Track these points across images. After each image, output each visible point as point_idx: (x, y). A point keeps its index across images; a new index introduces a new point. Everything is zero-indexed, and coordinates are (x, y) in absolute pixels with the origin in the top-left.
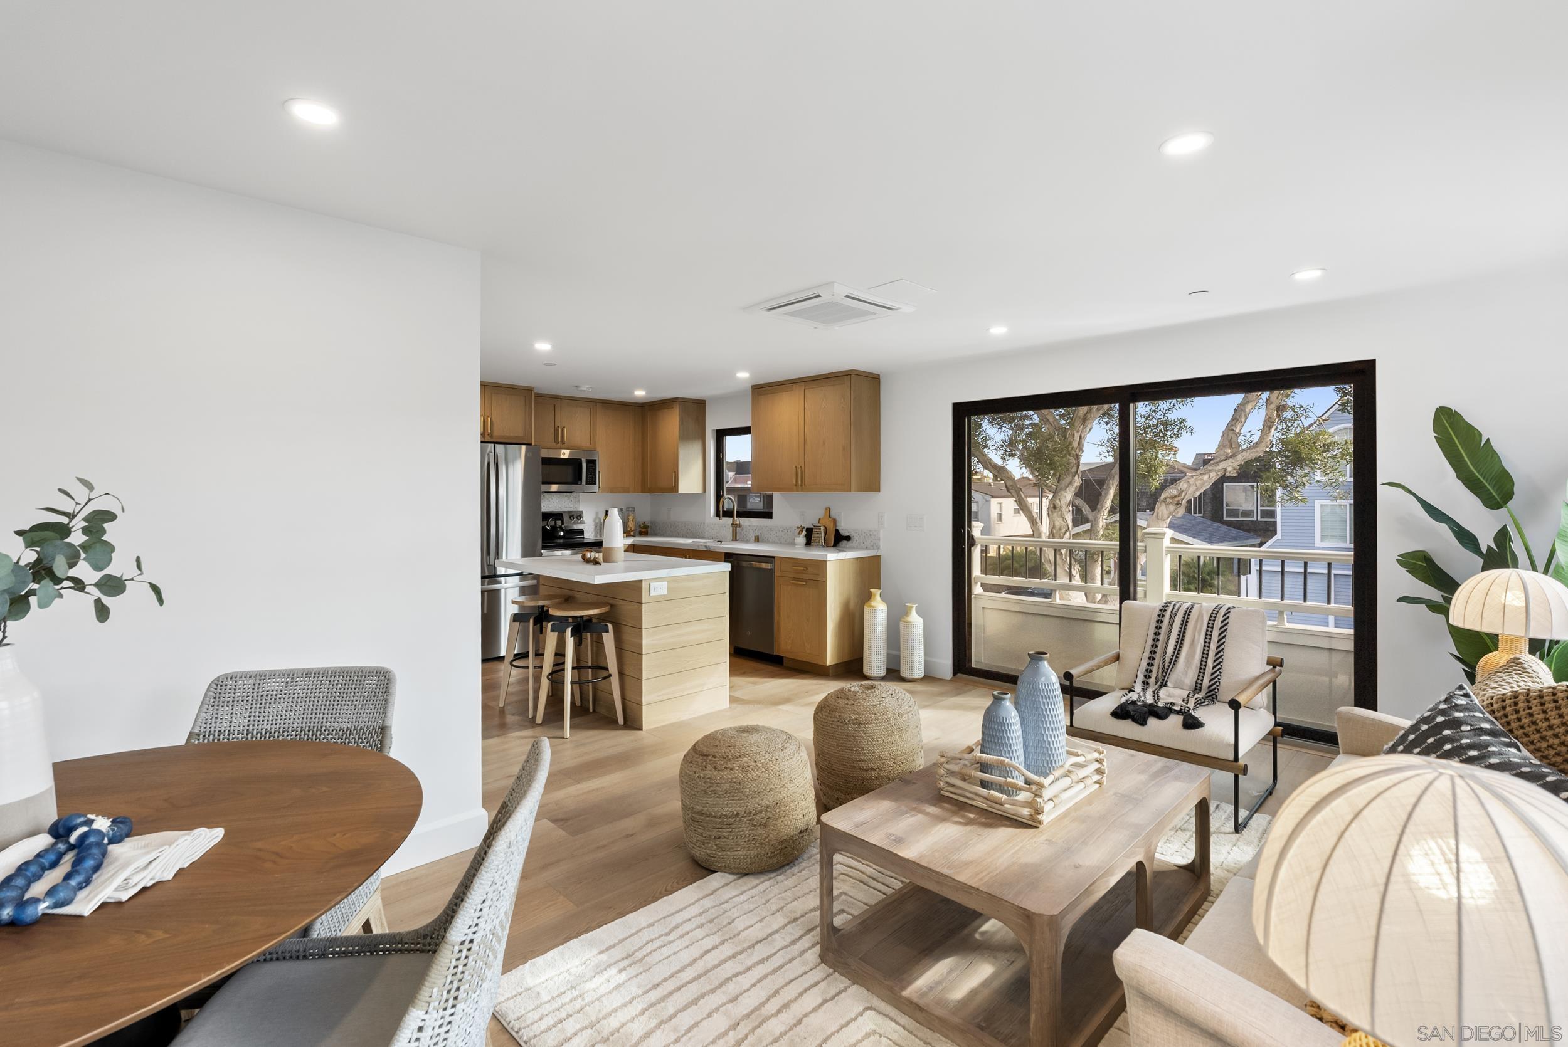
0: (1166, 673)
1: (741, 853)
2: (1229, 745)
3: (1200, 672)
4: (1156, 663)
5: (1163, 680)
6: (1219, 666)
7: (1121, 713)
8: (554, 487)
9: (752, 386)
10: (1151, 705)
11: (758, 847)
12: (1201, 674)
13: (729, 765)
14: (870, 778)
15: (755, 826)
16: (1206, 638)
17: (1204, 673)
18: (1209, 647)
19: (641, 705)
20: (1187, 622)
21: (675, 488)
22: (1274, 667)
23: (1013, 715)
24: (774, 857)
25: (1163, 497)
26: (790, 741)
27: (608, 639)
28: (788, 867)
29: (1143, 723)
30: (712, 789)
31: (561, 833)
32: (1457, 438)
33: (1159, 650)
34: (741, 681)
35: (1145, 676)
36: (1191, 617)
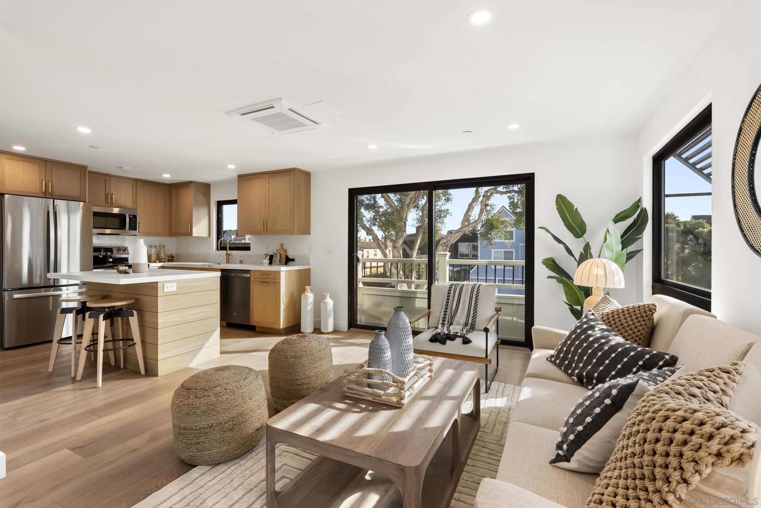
0: (452, 318)
1: (214, 451)
2: (484, 350)
3: (467, 317)
4: (448, 313)
5: (451, 322)
6: (476, 313)
7: (434, 339)
8: (108, 231)
9: (238, 175)
10: (447, 334)
11: (227, 445)
12: (468, 318)
13: (206, 394)
14: (303, 389)
15: (224, 431)
16: (470, 300)
17: (469, 317)
18: (471, 304)
19: (157, 360)
20: (461, 293)
21: (190, 234)
22: (498, 312)
23: (386, 343)
24: (238, 449)
25: (440, 243)
26: (250, 373)
27: (134, 321)
28: (248, 453)
29: (444, 343)
30: (193, 411)
31: (78, 457)
32: (565, 208)
33: (449, 307)
34: (227, 341)
35: (443, 321)
36: (463, 290)
